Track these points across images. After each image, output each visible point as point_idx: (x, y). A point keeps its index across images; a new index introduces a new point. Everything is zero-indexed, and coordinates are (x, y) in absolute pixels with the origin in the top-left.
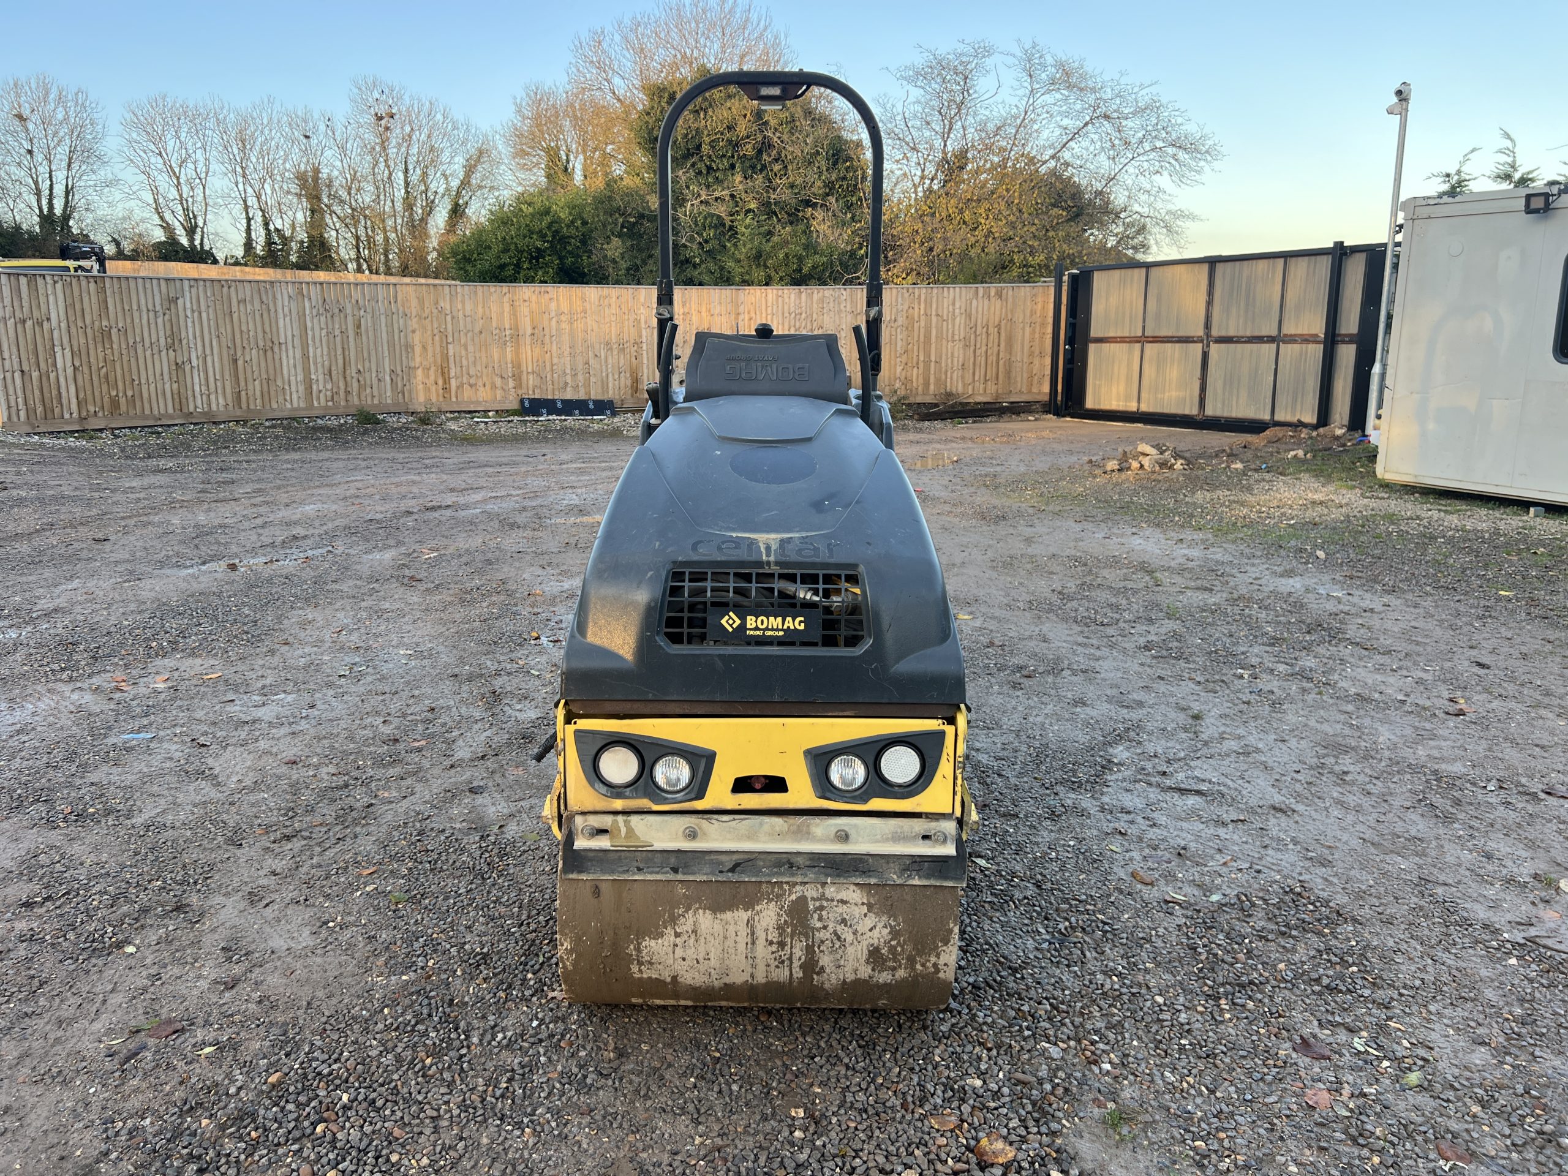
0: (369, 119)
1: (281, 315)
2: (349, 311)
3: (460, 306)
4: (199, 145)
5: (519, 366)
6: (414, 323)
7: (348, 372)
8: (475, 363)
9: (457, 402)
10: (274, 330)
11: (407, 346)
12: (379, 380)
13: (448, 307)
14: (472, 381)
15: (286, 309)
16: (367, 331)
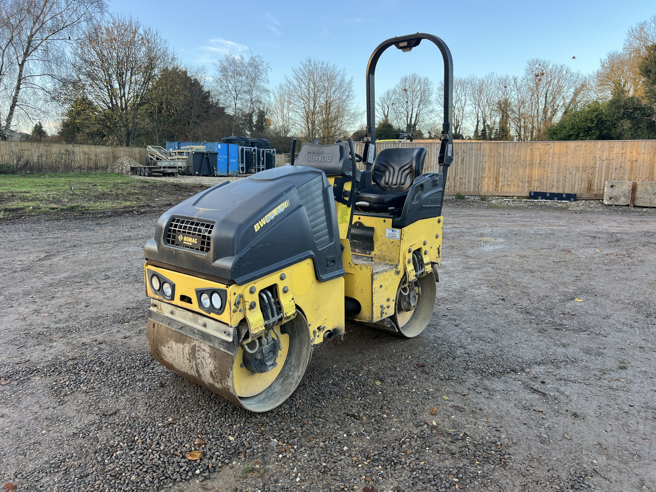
0: (532, 76)
1: (433, 156)
2: (460, 154)
3: (507, 151)
4: (463, 94)
5: (531, 177)
6: (486, 159)
7: (456, 178)
8: (511, 176)
9: (501, 192)
10: (430, 161)
11: (482, 168)
12: (469, 182)
13: (502, 152)
14: (509, 183)
15: (435, 154)
16: (466, 162)
